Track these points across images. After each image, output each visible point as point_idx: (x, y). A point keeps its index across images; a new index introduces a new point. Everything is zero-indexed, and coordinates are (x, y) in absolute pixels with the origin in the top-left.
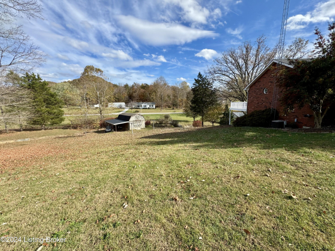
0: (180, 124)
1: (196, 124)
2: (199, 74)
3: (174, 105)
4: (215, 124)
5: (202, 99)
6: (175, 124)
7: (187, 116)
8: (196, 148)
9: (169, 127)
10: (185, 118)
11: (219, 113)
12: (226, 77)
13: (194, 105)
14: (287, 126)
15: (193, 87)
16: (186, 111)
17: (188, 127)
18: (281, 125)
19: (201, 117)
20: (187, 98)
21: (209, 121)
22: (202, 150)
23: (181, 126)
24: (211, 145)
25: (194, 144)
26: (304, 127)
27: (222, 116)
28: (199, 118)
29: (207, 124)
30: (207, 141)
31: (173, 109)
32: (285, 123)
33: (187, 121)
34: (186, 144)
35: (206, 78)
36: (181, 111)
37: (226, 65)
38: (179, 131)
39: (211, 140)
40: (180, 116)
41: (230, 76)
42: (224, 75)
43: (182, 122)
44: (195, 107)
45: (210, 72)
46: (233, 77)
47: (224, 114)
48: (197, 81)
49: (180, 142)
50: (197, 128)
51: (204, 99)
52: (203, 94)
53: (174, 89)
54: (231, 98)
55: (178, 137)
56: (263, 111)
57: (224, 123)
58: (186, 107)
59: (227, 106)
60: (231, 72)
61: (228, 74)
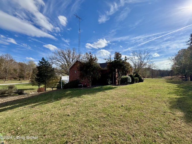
0: (25, 92)
1: (40, 90)
2: (43, 58)
3: (21, 77)
4: (54, 89)
5: (44, 74)
6: (20, 92)
7: (33, 85)
8: (33, 107)
9: (13, 96)
10: (31, 87)
11: (56, 82)
12: (60, 63)
13: (38, 78)
14: (83, 87)
15: (38, 66)
16: (32, 81)
17: (33, 93)
18: (81, 87)
19: (44, 85)
20: (33, 72)
21: (50, 87)
22: (37, 107)
23: (26, 94)
24: (44, 103)
25: (32, 105)
26: (88, 87)
27: (58, 84)
28: (42, 86)
29: (48, 89)
30: (43, 101)
31: (20, 80)
32: (82, 85)
33: (32, 89)
34: (25, 106)
35: (48, 61)
36: (27, 82)
37: (59, 56)
38: (23, 98)
39: (46, 100)
40: (27, 85)
41: (62, 62)
42: (59, 61)
43: (28, 90)
44: (39, 79)
45: (50, 59)
46: (64, 63)
47: (59, 82)
48: (41, 62)
49: (21, 106)
50: (40, 93)
51: (46, 74)
52: (45, 71)
53: (21, 65)
54: (63, 74)
55: (20, 102)
56: (75, 81)
57: (59, 87)
58: (32, 78)
59: (61, 78)
60: (62, 60)
61: (61, 61)
